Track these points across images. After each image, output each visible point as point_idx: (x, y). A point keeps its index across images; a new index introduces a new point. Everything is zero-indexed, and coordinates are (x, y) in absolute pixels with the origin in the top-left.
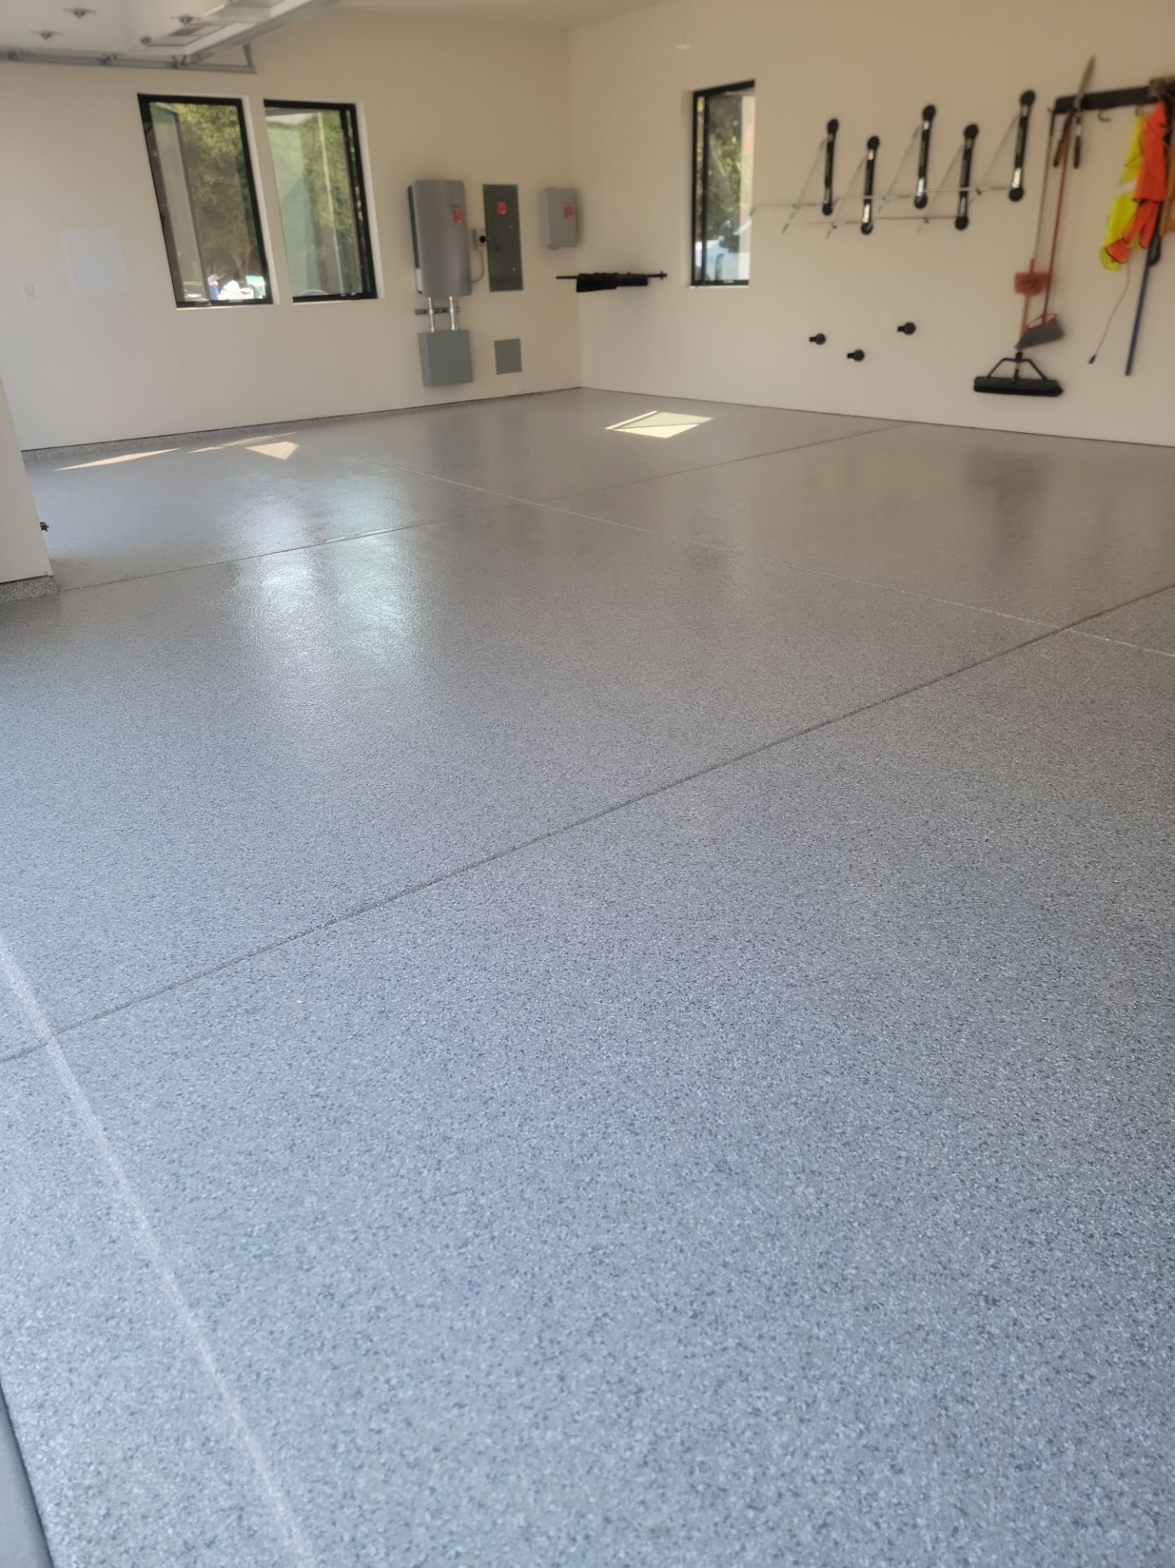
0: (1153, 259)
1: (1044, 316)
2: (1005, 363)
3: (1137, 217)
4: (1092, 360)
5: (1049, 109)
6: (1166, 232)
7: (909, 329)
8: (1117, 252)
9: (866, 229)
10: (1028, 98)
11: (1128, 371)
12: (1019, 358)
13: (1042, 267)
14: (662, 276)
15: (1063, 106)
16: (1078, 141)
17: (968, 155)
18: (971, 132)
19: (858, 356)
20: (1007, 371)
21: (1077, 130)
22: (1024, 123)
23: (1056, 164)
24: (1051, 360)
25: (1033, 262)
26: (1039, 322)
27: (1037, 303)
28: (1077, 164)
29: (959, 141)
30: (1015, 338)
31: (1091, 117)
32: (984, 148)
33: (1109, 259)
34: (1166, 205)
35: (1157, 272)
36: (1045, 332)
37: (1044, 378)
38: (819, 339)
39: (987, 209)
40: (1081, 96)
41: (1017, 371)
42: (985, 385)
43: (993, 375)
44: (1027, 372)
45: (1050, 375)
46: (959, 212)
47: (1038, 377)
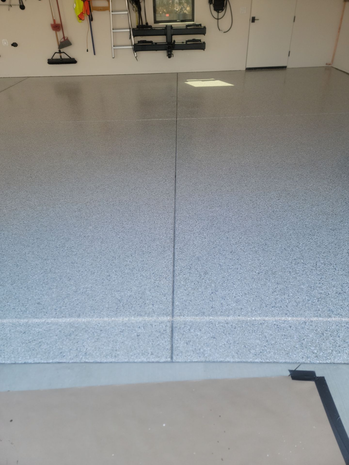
0: (91, 19)
1: (64, 37)
2: (56, 54)
6: (93, 10)
7: (15, 45)
8: (81, 17)
11: (95, 54)
12: (60, 52)
13: (58, 22)
20: (57, 56)
24: (71, 52)
25: (54, 21)
26: (63, 40)
27: (60, 34)
30: (56, 45)
33: (79, 19)
34: (91, 2)
35: (93, 23)
36: (66, 43)
37: (70, 58)
41: (61, 56)
42: (51, 62)
43: (53, 58)
44: (64, 56)
45: (72, 57)
46: (20, 3)
47: (68, 58)
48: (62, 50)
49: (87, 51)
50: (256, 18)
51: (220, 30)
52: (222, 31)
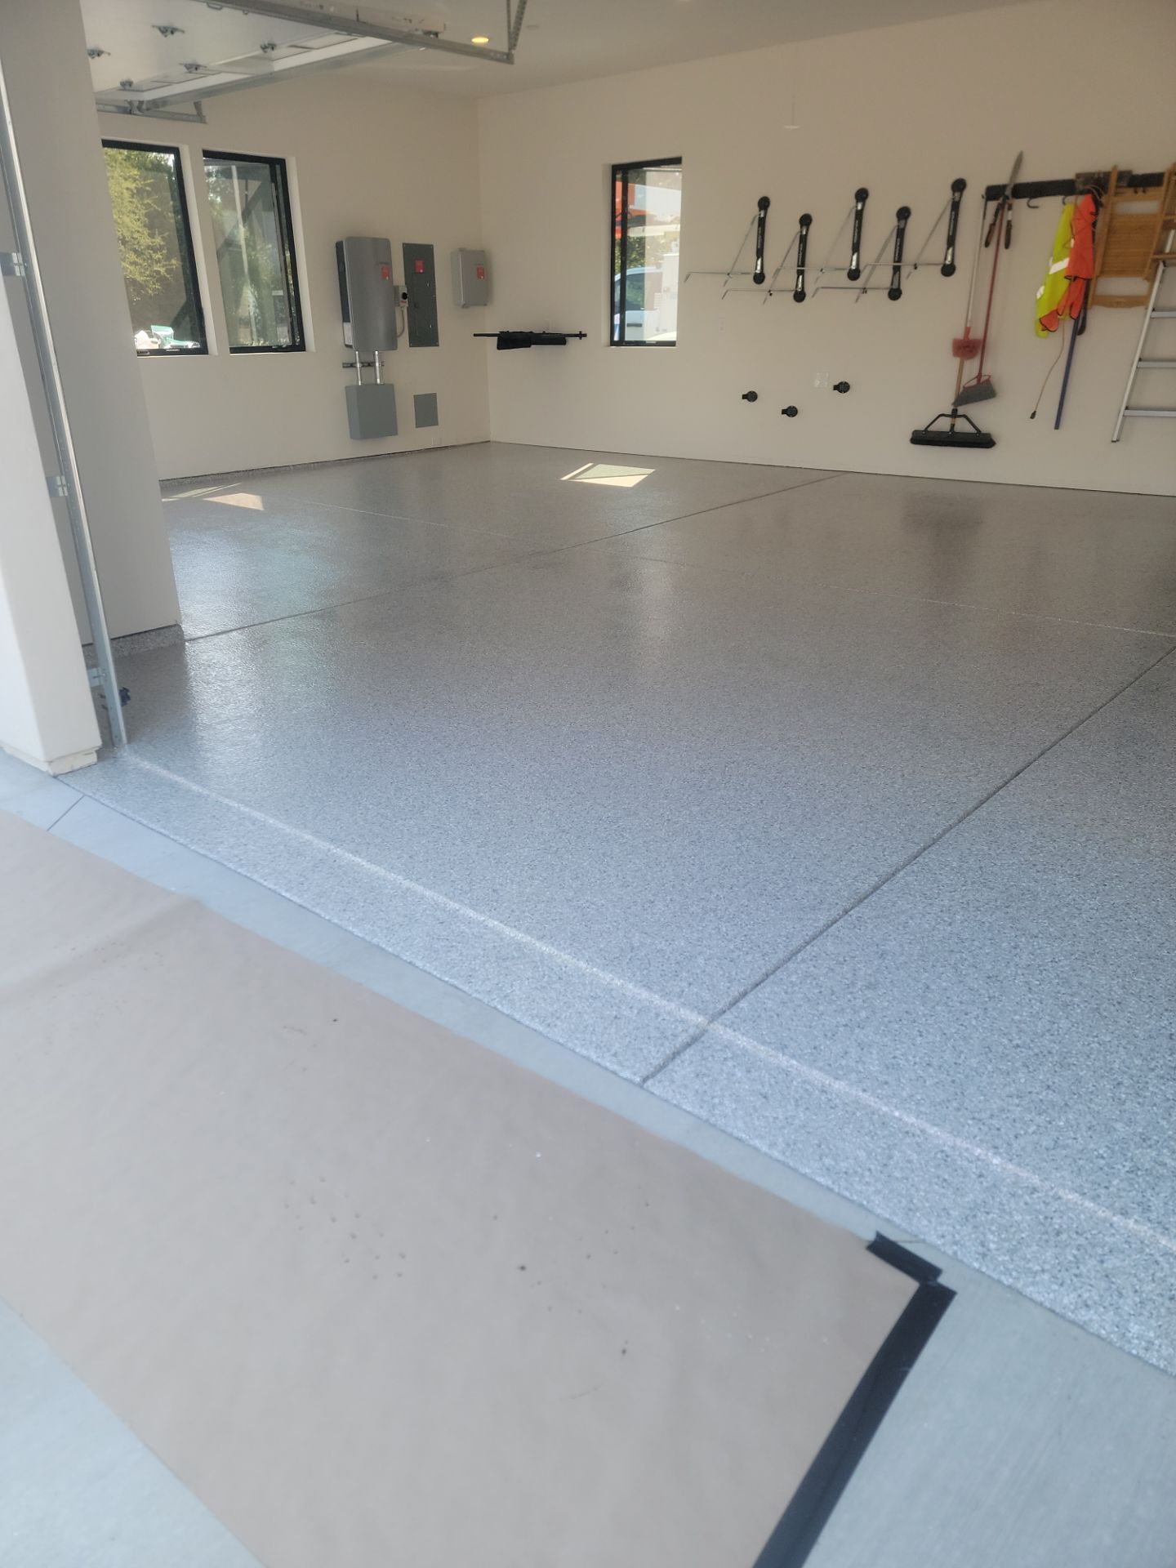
0: (1079, 329)
1: (979, 376)
2: (941, 418)
3: (1069, 290)
5: (983, 197)
6: (1092, 304)
7: (843, 387)
8: (1048, 323)
9: (800, 296)
10: (959, 186)
11: (1057, 426)
12: (954, 414)
13: (977, 333)
14: (581, 335)
15: (993, 193)
16: (1009, 224)
17: (901, 233)
18: (904, 214)
19: (791, 412)
20: (944, 425)
21: (1009, 215)
22: (955, 206)
23: (987, 244)
24: (984, 416)
25: (968, 330)
26: (974, 382)
27: (971, 367)
28: (1007, 245)
29: (892, 222)
30: (952, 398)
31: (1021, 204)
32: (916, 229)
33: (1041, 327)
34: (1093, 281)
35: (1084, 340)
36: (980, 391)
37: (978, 432)
38: (751, 397)
39: (921, 284)
40: (1012, 186)
41: (953, 426)
42: (922, 438)
43: (929, 429)
44: (962, 426)
45: (984, 430)
46: (892, 284)
47: (973, 430)
48: (961, 410)
49: (1033, 416)
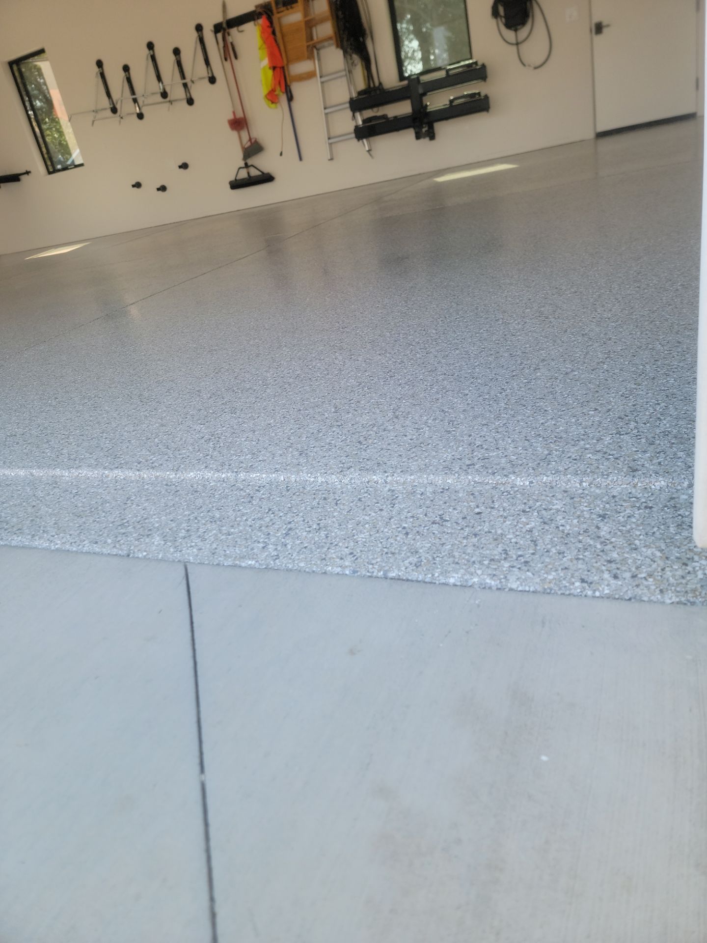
0: (290, 99)
1: (250, 140)
2: (241, 170)
3: (274, 75)
4: (281, 154)
5: (212, 31)
6: (290, 83)
7: (184, 166)
8: (272, 97)
9: (140, 116)
10: (199, 28)
11: (301, 159)
12: (247, 166)
13: (240, 115)
14: (28, 173)
15: (218, 28)
16: (232, 44)
17: (179, 64)
18: (177, 52)
19: (163, 188)
20: (243, 174)
21: (229, 39)
22: (201, 40)
23: (226, 59)
24: (264, 163)
25: (234, 113)
26: (249, 144)
27: (244, 134)
28: (236, 57)
29: (172, 58)
30: (240, 154)
31: (234, 31)
32: (187, 58)
33: (270, 102)
34: (286, 68)
35: (294, 104)
36: (253, 149)
37: (263, 173)
38: (138, 185)
39: (200, 90)
40: (225, 21)
41: (248, 173)
42: (236, 185)
43: (237, 178)
44: (254, 172)
45: (266, 170)
46: (186, 95)
47: (260, 173)
48: (250, 162)
50: (604, 24)
51: (526, 64)
52: (529, 66)
